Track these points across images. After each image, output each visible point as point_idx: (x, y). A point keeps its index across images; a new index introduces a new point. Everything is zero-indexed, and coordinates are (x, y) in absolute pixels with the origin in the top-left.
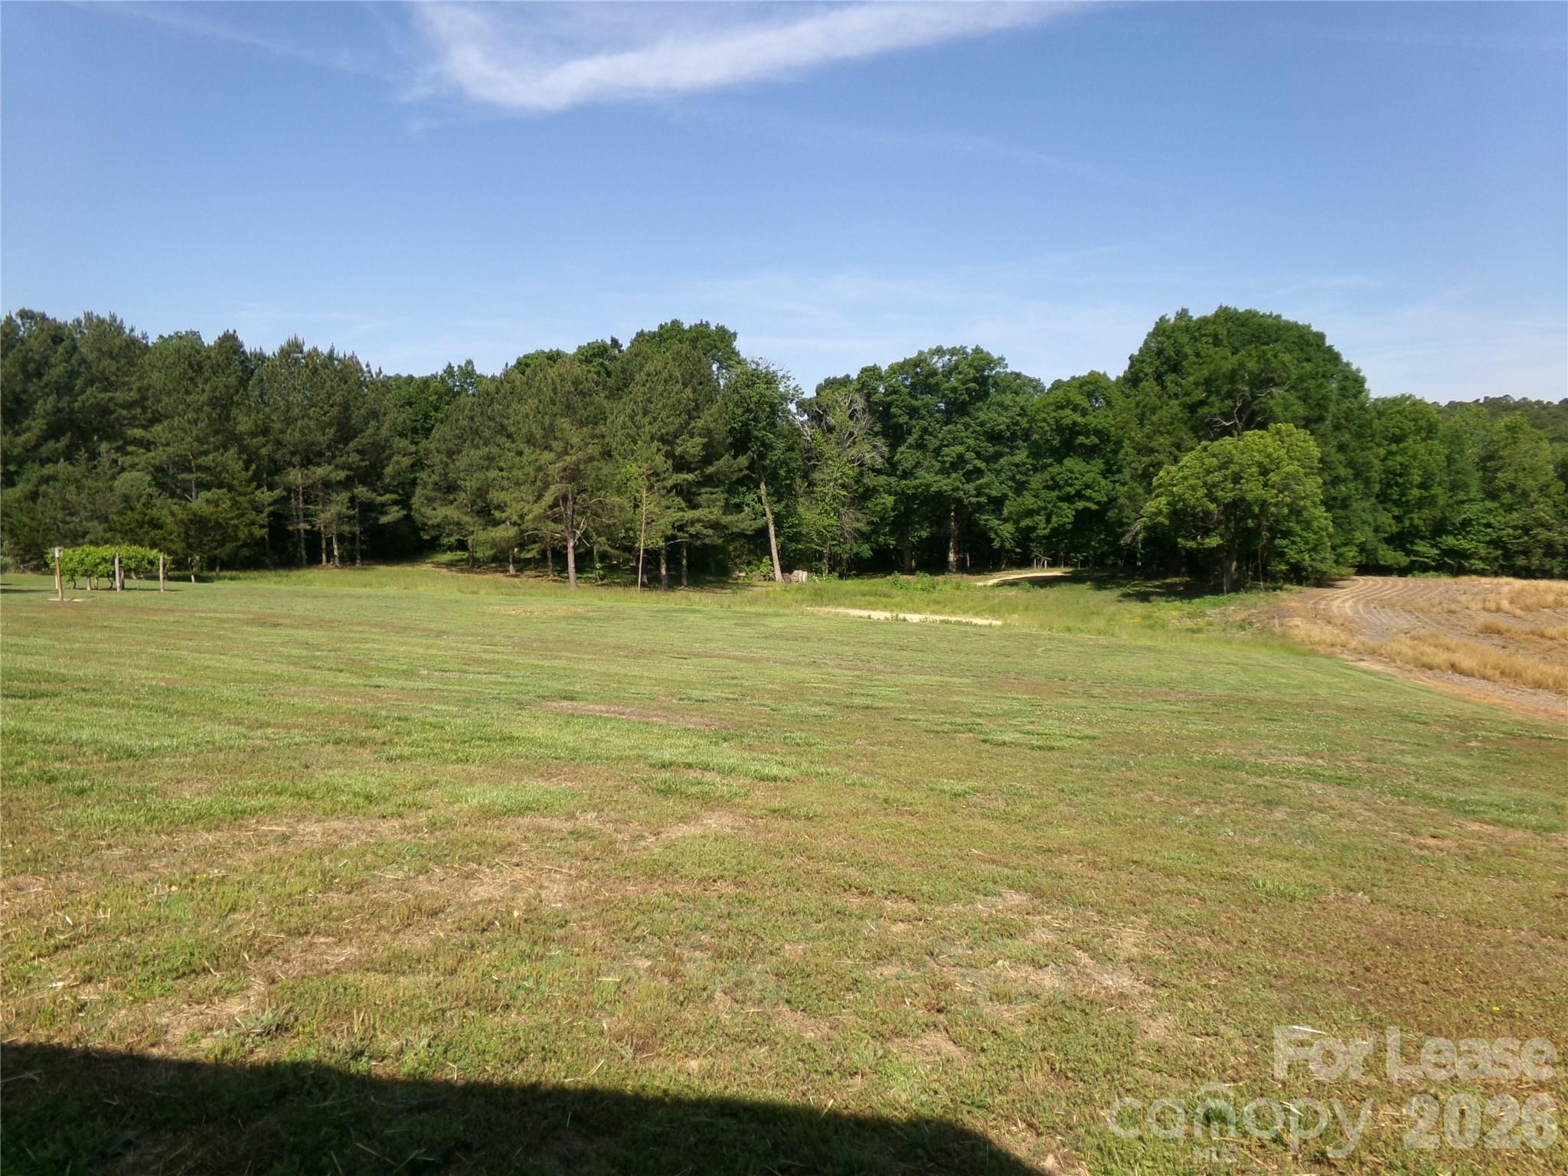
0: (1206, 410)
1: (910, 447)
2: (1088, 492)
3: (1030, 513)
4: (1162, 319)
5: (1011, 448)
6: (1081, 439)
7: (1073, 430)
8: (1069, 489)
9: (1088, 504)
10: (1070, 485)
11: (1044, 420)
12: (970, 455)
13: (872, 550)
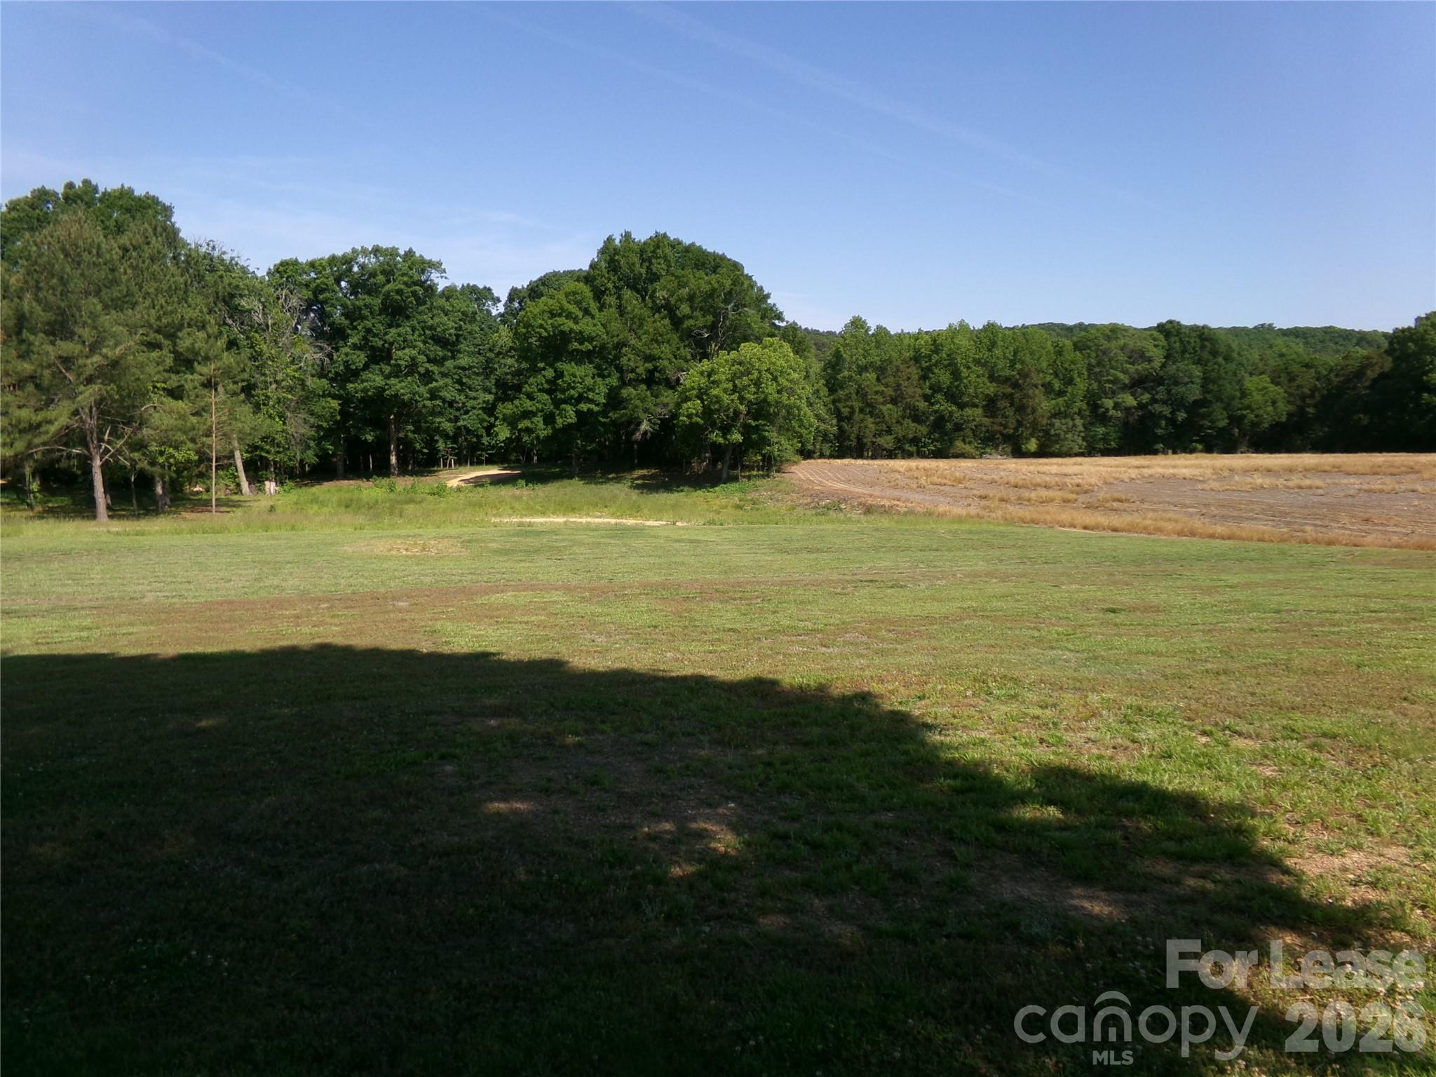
0: (691, 322)
1: (355, 347)
2: (591, 395)
3: (527, 415)
4: (610, 240)
5: (452, 352)
6: (576, 345)
7: (564, 337)
8: (572, 392)
9: (592, 406)
10: (573, 388)
11: (541, 326)
12: (422, 358)
13: (316, 455)
